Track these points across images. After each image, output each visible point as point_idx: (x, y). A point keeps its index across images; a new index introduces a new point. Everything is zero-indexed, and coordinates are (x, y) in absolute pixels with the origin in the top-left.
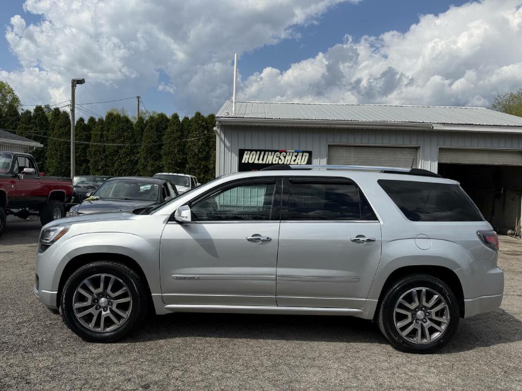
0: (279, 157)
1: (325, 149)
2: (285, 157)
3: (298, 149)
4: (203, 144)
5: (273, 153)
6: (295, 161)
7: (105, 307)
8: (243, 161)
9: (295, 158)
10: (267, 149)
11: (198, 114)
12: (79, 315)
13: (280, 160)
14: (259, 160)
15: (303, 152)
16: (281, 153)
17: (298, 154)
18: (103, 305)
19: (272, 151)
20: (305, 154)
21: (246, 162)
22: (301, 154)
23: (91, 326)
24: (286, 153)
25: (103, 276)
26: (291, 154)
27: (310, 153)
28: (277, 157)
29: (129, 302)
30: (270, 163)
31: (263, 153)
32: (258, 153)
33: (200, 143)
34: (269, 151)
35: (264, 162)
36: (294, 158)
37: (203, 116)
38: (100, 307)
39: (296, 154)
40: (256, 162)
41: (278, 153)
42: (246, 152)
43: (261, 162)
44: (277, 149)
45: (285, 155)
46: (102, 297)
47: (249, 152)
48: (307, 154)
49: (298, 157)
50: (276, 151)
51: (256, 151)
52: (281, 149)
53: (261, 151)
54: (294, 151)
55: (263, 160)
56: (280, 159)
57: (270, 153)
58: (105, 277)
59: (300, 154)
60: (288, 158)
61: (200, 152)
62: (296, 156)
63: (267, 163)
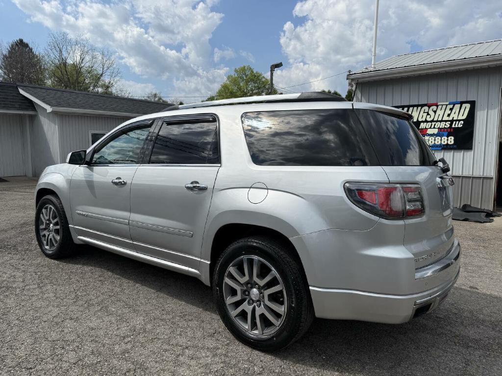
0: (428, 112)
1: (496, 97)
2: (435, 112)
3: (455, 101)
5: (419, 108)
6: (449, 115)
9: (449, 112)
10: (411, 104)
13: (429, 116)
15: (462, 103)
16: (429, 107)
17: (453, 106)
19: (417, 106)
20: (464, 105)
22: (459, 105)
24: (437, 106)
26: (444, 107)
27: (473, 104)
28: (424, 113)
29: (59, 230)
30: (415, 120)
34: (413, 106)
39: (451, 106)
41: (426, 108)
44: (425, 103)
45: (435, 109)
48: (468, 106)
49: (454, 110)
50: (422, 106)
52: (430, 102)
54: (447, 103)
56: (428, 114)
57: (415, 108)
59: (457, 106)
60: (440, 112)
62: (451, 109)
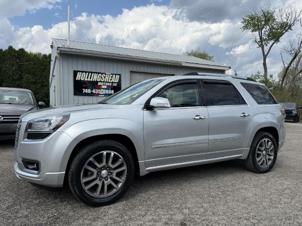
0: (101, 77)
1: (128, 74)
2: (105, 77)
3: (112, 73)
4: (16, 69)
6: (111, 80)
7: (106, 177)
8: (77, 79)
10: (93, 71)
11: (11, 48)
12: (86, 188)
13: (102, 79)
14: (88, 78)
15: (116, 75)
16: (102, 74)
18: (105, 176)
19: (96, 73)
20: (117, 76)
21: (79, 79)
23: (97, 194)
24: (106, 74)
25: (105, 153)
27: (120, 76)
28: (100, 77)
29: (123, 171)
30: (95, 80)
31: (90, 74)
32: (87, 73)
33: (14, 68)
34: (94, 73)
35: (91, 80)
36: (110, 78)
37: (14, 49)
38: (102, 178)
40: (86, 79)
41: (100, 75)
42: (78, 73)
43: (89, 80)
44: (100, 72)
46: (103, 170)
47: (81, 73)
48: (118, 76)
49: (113, 78)
50: (99, 73)
51: (86, 72)
52: (102, 72)
53: (89, 72)
54: (110, 74)
55: (90, 78)
56: (102, 78)
57: (95, 74)
58: (107, 153)
59: (114, 76)
60: (107, 78)
61: (14, 75)
63: (93, 80)
